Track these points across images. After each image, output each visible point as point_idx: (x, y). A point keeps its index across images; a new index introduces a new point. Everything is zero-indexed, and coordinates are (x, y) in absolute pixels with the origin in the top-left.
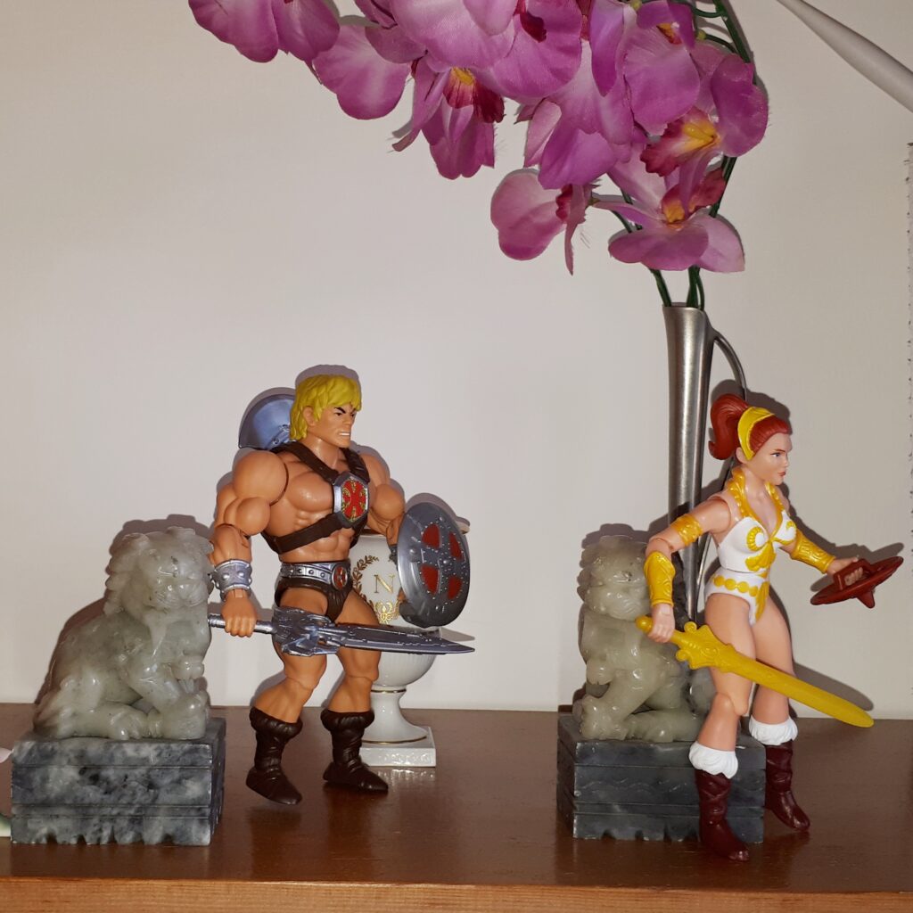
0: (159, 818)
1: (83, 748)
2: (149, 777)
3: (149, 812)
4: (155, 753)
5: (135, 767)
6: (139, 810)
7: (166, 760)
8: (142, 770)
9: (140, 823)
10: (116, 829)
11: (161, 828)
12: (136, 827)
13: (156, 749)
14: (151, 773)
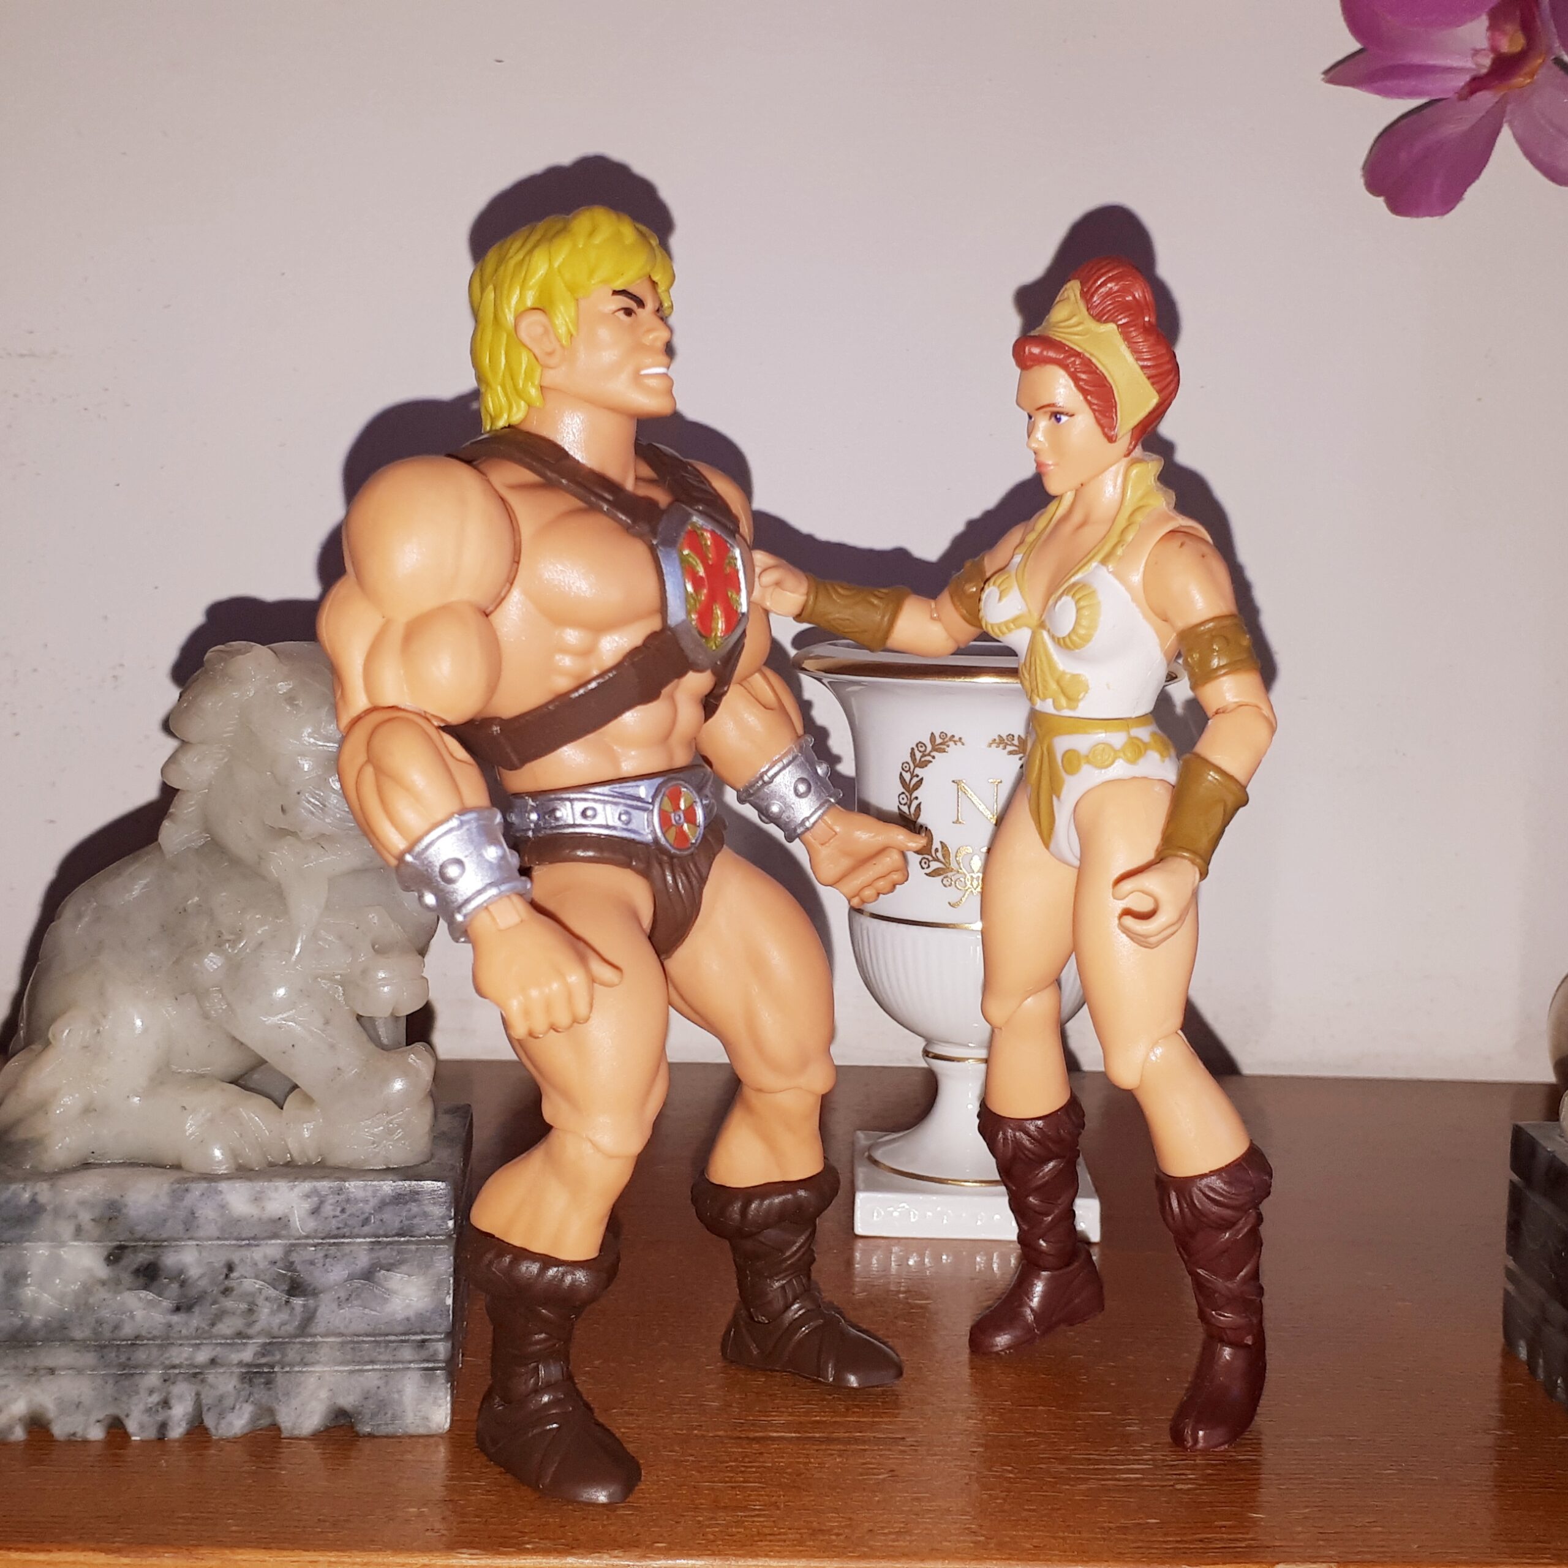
0: (318, 1368)
1: (115, 1196)
2: (290, 1266)
3: (292, 1354)
4: (307, 1205)
5: (253, 1241)
6: (266, 1350)
7: (334, 1223)
8: (273, 1249)
9: (269, 1383)
10: (206, 1400)
11: (324, 1394)
12: (260, 1394)
13: (307, 1196)
14: (295, 1257)
